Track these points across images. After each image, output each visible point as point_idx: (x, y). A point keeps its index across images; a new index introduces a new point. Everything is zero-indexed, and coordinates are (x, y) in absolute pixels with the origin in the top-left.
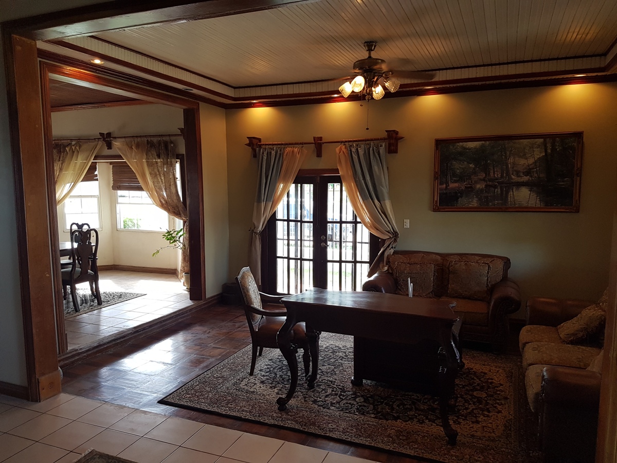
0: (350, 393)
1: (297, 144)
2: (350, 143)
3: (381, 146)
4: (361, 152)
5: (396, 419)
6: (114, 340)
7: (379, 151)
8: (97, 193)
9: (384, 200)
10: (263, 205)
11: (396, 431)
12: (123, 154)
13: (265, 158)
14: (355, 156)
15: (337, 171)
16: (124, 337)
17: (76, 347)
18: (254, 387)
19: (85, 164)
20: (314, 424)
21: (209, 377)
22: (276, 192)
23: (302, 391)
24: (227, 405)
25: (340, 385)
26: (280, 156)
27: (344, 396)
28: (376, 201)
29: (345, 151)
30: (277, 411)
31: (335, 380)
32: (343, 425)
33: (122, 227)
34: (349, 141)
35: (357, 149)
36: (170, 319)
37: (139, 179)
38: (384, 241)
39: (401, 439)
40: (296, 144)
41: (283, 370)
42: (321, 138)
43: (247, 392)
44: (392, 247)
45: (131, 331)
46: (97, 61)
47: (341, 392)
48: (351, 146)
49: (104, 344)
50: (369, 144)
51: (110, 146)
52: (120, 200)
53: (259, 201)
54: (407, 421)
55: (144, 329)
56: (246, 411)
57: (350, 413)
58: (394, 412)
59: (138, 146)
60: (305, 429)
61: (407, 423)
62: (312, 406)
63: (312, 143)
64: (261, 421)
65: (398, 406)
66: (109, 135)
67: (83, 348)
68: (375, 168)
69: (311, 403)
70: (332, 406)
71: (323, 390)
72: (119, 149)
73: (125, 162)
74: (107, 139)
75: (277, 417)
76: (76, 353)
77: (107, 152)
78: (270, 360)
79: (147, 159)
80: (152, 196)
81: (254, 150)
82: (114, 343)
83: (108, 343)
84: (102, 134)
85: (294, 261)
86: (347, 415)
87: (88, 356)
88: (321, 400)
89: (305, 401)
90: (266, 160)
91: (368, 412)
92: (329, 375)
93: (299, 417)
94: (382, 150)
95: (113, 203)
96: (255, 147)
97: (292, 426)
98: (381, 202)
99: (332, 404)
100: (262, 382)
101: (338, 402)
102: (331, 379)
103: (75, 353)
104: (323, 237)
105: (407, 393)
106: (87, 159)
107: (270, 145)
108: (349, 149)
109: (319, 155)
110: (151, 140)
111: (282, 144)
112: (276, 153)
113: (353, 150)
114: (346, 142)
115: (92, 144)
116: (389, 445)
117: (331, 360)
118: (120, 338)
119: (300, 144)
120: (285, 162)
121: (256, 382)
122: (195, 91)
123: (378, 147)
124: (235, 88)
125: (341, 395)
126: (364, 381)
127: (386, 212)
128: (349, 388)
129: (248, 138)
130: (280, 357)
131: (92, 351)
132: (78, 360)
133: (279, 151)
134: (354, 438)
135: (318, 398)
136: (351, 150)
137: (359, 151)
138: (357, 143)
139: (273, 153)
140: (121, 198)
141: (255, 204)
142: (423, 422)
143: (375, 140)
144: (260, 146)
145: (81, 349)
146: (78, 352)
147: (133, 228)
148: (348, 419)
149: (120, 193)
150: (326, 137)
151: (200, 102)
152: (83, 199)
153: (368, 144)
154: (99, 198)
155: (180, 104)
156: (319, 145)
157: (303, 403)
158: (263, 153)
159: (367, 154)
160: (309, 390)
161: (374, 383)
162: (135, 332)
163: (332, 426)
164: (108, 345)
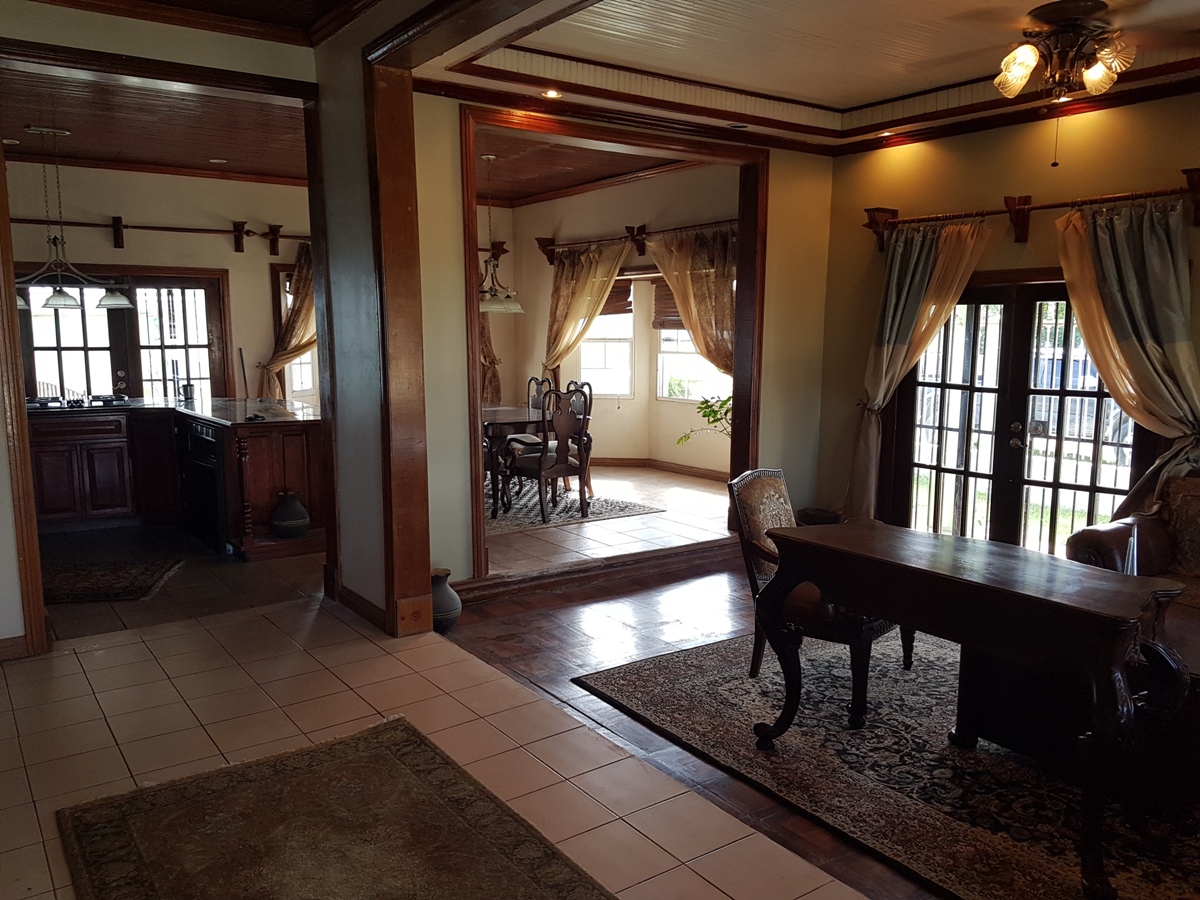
0: (931, 756)
1: (970, 215)
2: (1095, 207)
3: (1173, 209)
4: (1120, 225)
5: (996, 828)
6: (567, 573)
7: (1167, 222)
8: (629, 334)
9: (1172, 341)
10: (886, 351)
11: (976, 849)
12: (659, 262)
13: (900, 250)
14: (1104, 237)
15: (1058, 272)
16: (586, 570)
17: (502, 572)
18: (741, 698)
19: (604, 285)
20: (805, 789)
21: (678, 662)
22: (918, 323)
23: (831, 727)
24: (673, 712)
25: (920, 738)
26: (931, 244)
27: (912, 757)
28: (1150, 344)
29: (1079, 224)
30: (753, 747)
31: (916, 726)
32: (867, 806)
33: (666, 394)
34: (1092, 202)
35: (1111, 219)
36: (676, 555)
37: (679, 308)
38: (1170, 442)
39: (975, 869)
40: (966, 216)
41: (822, 684)
42: (1027, 200)
43: (725, 702)
44: (1188, 460)
45: (600, 564)
46: (552, 94)
47: (913, 750)
48: (1096, 212)
49: (551, 576)
50: (1143, 206)
51: (642, 250)
52: (665, 346)
53: (880, 344)
54: (1019, 841)
55: (624, 564)
56: (698, 733)
57: (900, 790)
58: (1006, 815)
59: (680, 247)
60: (781, 791)
61: (1019, 844)
62: (830, 758)
63: (1005, 212)
64: (711, 755)
65: (1025, 807)
66: (642, 229)
67: (514, 576)
68: (1154, 262)
69: (833, 752)
70: (872, 768)
71: (877, 736)
72: (654, 254)
73: (662, 278)
74: (637, 237)
75: (744, 757)
76: (501, 583)
77: (639, 260)
78: (809, 660)
79: (693, 269)
80: (696, 340)
81: (880, 236)
82: (567, 577)
83: (557, 575)
84: (630, 229)
85: (954, 476)
86: (892, 792)
87: (520, 590)
88: (858, 752)
89: (823, 746)
90: (902, 255)
91: (941, 801)
92: (914, 713)
93: (787, 769)
94: (1175, 219)
95: (654, 351)
96: (880, 230)
97: (761, 780)
98: (1165, 348)
99: (874, 766)
100: (764, 694)
101: (890, 767)
102: (909, 721)
103: (498, 581)
104: (1016, 426)
105: (1069, 788)
106: (609, 274)
107: (913, 221)
108: (1090, 221)
109: (1021, 236)
110: (702, 234)
111: (938, 219)
112: (924, 237)
113: (1101, 221)
114: (1084, 203)
115: (617, 248)
116: (935, 871)
117: (942, 689)
118: (580, 571)
119: (977, 215)
120: (940, 257)
121: (752, 690)
122: (751, 128)
123: (1165, 213)
124: (842, 111)
125: (909, 754)
126: (982, 742)
127: (1176, 372)
128: (937, 746)
129: (866, 210)
130: (833, 660)
131: (529, 584)
132: (503, 593)
133: (930, 233)
134: (868, 836)
135: (854, 749)
136: (1095, 222)
137: (1116, 222)
138: (1111, 204)
139: (918, 238)
140: (666, 343)
141: (873, 348)
142: (1062, 852)
143: (1157, 194)
144: (894, 226)
145: (509, 577)
146: (504, 580)
147: (681, 397)
148: (886, 799)
149: (665, 333)
150: (1040, 196)
151: (771, 149)
152: (608, 344)
153: (1141, 206)
154: (633, 342)
155: (730, 157)
156: (1020, 216)
157: (815, 749)
158: (897, 241)
159: (1136, 229)
160: (845, 729)
161: (1003, 750)
162: (606, 567)
163: (840, 802)
164: (557, 579)
